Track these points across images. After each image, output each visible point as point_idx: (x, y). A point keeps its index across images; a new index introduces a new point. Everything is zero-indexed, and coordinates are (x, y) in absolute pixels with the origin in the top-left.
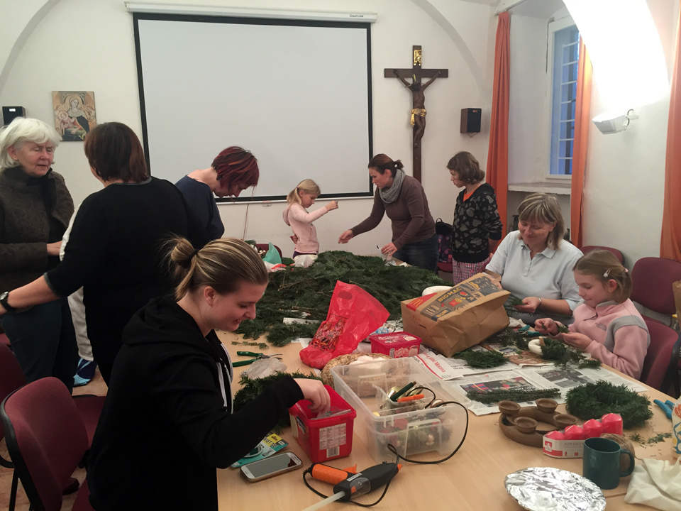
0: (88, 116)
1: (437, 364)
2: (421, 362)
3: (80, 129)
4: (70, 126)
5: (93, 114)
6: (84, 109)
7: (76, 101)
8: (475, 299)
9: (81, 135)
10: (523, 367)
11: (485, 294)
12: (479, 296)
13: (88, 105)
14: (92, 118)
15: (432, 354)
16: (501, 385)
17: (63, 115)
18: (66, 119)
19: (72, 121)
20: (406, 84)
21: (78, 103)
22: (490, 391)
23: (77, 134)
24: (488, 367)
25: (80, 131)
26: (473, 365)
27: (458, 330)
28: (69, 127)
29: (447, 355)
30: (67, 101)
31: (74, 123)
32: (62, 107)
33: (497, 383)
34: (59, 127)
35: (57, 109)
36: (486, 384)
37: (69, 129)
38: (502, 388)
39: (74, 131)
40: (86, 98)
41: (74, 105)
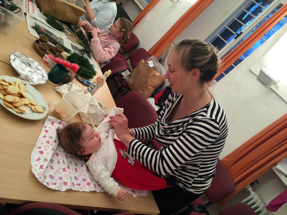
1: (33, 10)
2: (27, 3)
8: (71, 2)
10: (67, 38)
11: (76, 4)
12: (73, 2)
15: (35, 6)
16: (52, 35)
22: (45, 33)
24: (54, 27)
26: (48, 22)
27: (54, 6)
29: (42, 11)
33: (51, 34)
36: (46, 30)
38: (51, 36)
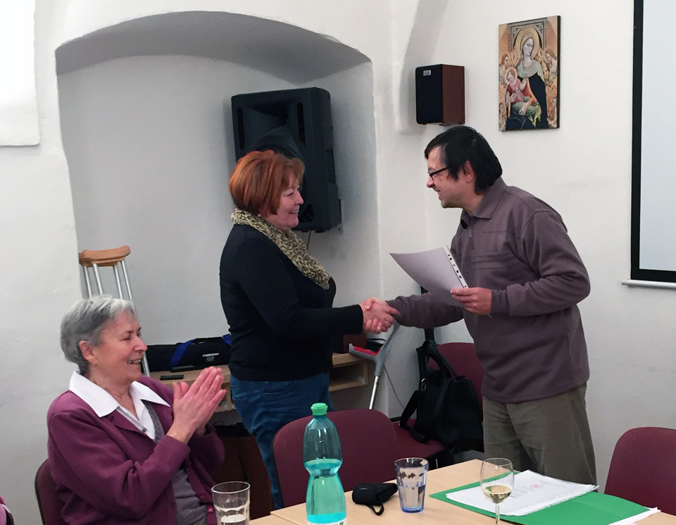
0: (546, 73)
3: (533, 103)
4: (519, 98)
5: (555, 70)
6: (540, 59)
7: (530, 41)
9: (533, 117)
13: (548, 47)
14: (551, 78)
17: (510, 76)
18: (514, 82)
19: (522, 86)
21: (533, 46)
23: (526, 117)
25: (532, 108)
28: (517, 101)
30: (518, 42)
31: (524, 92)
32: (510, 56)
34: (503, 100)
37: (517, 105)
39: (524, 107)
40: (547, 33)
41: (527, 50)
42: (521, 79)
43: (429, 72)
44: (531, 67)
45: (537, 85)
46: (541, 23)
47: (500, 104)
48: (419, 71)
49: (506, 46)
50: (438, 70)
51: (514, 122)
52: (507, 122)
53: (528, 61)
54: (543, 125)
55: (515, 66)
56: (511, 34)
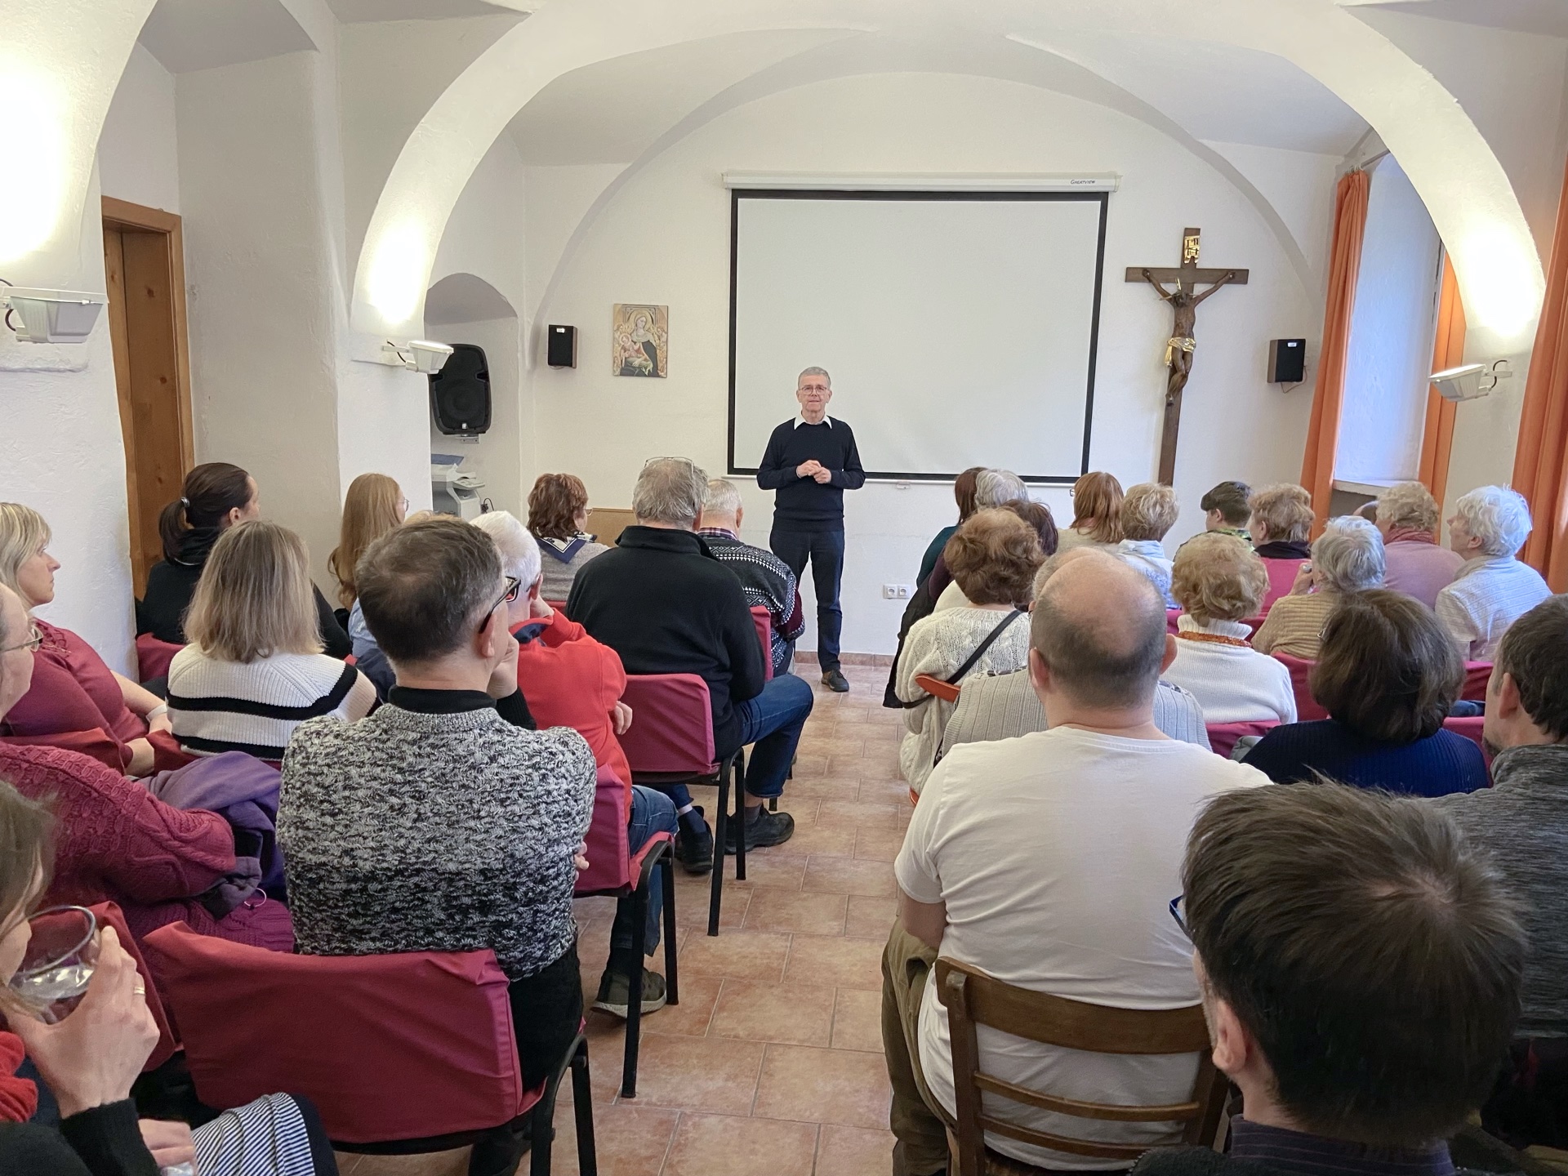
0: (657, 341)
3: (645, 360)
4: (633, 355)
5: (664, 339)
6: (653, 331)
7: (644, 318)
9: (645, 369)
14: (661, 344)
17: (624, 339)
18: (628, 344)
19: (636, 347)
20: (1164, 294)
21: (646, 322)
23: (640, 367)
25: (644, 363)
28: (630, 356)
30: (632, 319)
31: (638, 351)
34: (618, 355)
35: (618, 329)
37: (630, 359)
39: (637, 362)
40: (658, 315)
41: (641, 325)
42: (635, 343)
43: (563, 331)
44: (642, 336)
45: (649, 348)
46: (655, 308)
47: (615, 357)
48: (552, 328)
49: (621, 319)
50: (570, 330)
51: (628, 370)
52: (622, 369)
53: (641, 332)
54: (655, 374)
55: (629, 331)
56: (625, 312)
